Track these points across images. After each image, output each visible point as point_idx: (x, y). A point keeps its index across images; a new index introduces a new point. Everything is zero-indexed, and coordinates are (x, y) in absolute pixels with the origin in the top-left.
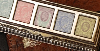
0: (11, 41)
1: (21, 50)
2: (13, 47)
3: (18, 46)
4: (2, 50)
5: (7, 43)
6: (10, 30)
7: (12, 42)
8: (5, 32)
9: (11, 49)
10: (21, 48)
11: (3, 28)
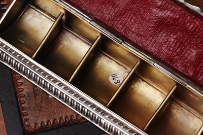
0: (22, 83)
1: (42, 101)
2: (26, 95)
3: (35, 94)
4: (3, 102)
5: (15, 88)
6: (32, 72)
7: (23, 85)
8: (21, 72)
9: (21, 99)
10: (42, 98)
11: (21, 64)
